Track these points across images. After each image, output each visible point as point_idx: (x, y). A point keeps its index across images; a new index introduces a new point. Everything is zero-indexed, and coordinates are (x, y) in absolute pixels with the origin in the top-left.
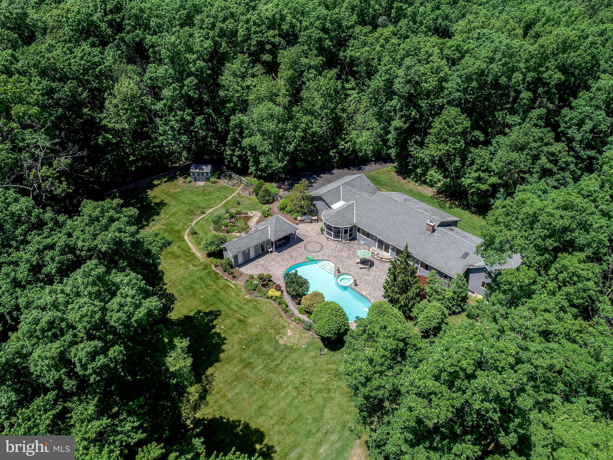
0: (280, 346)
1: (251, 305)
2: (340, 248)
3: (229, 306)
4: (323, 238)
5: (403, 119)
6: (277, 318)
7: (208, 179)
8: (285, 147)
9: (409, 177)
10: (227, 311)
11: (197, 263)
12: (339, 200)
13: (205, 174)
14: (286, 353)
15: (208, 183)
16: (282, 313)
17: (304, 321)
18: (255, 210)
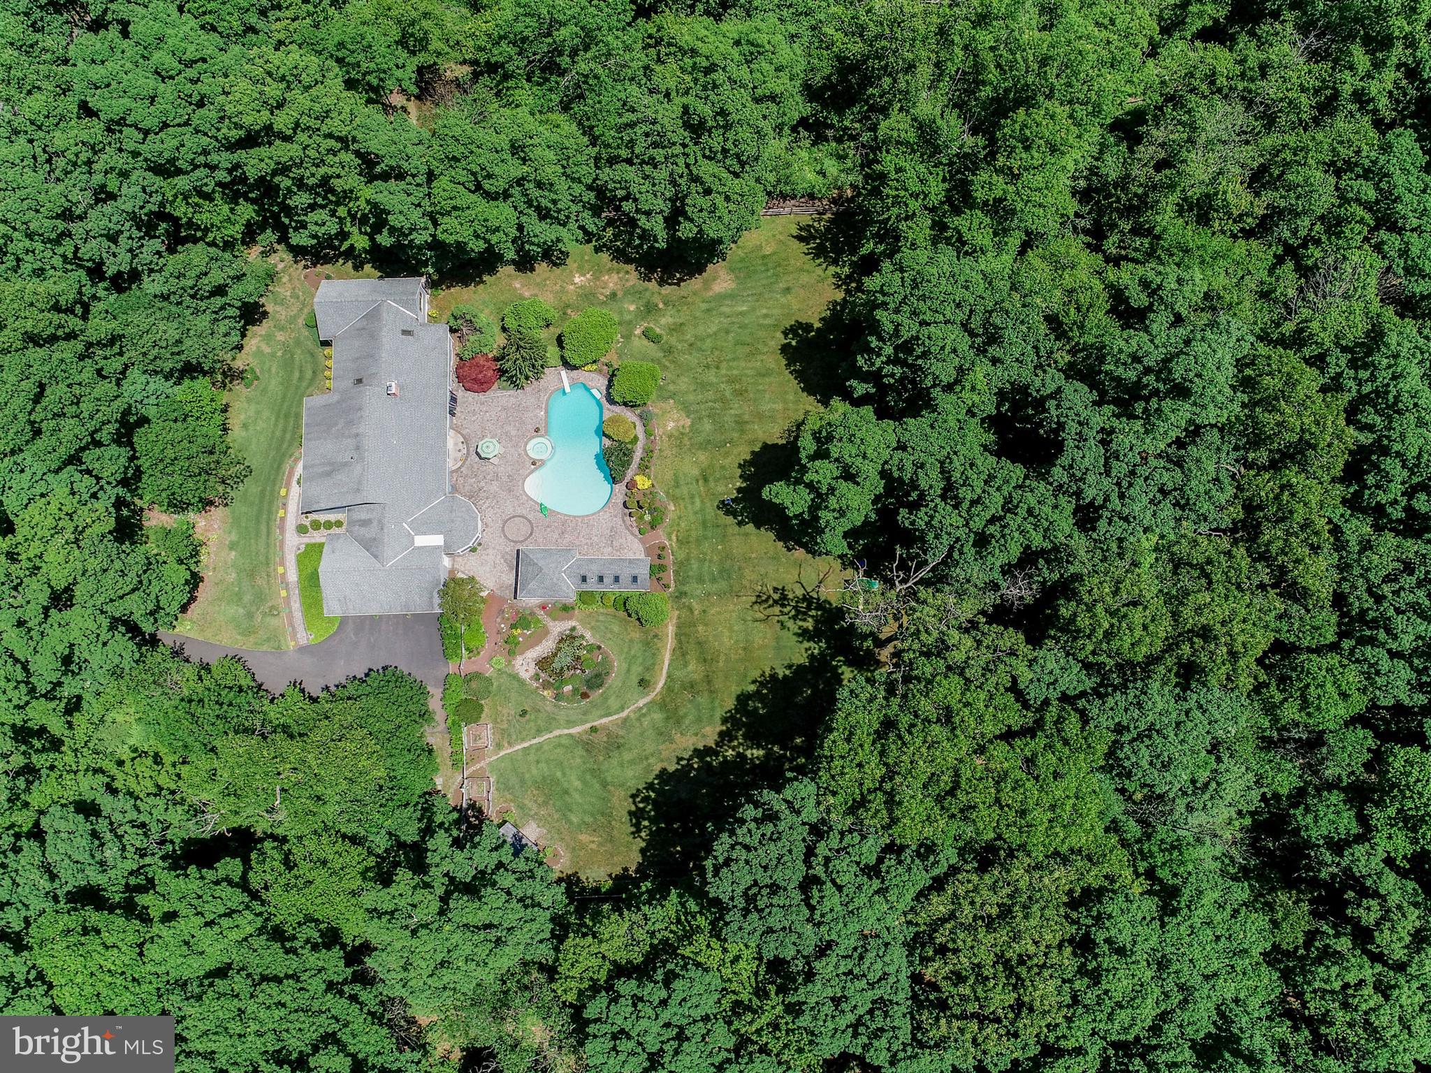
3: (702, 510)
14: (695, 407)
16: (656, 453)
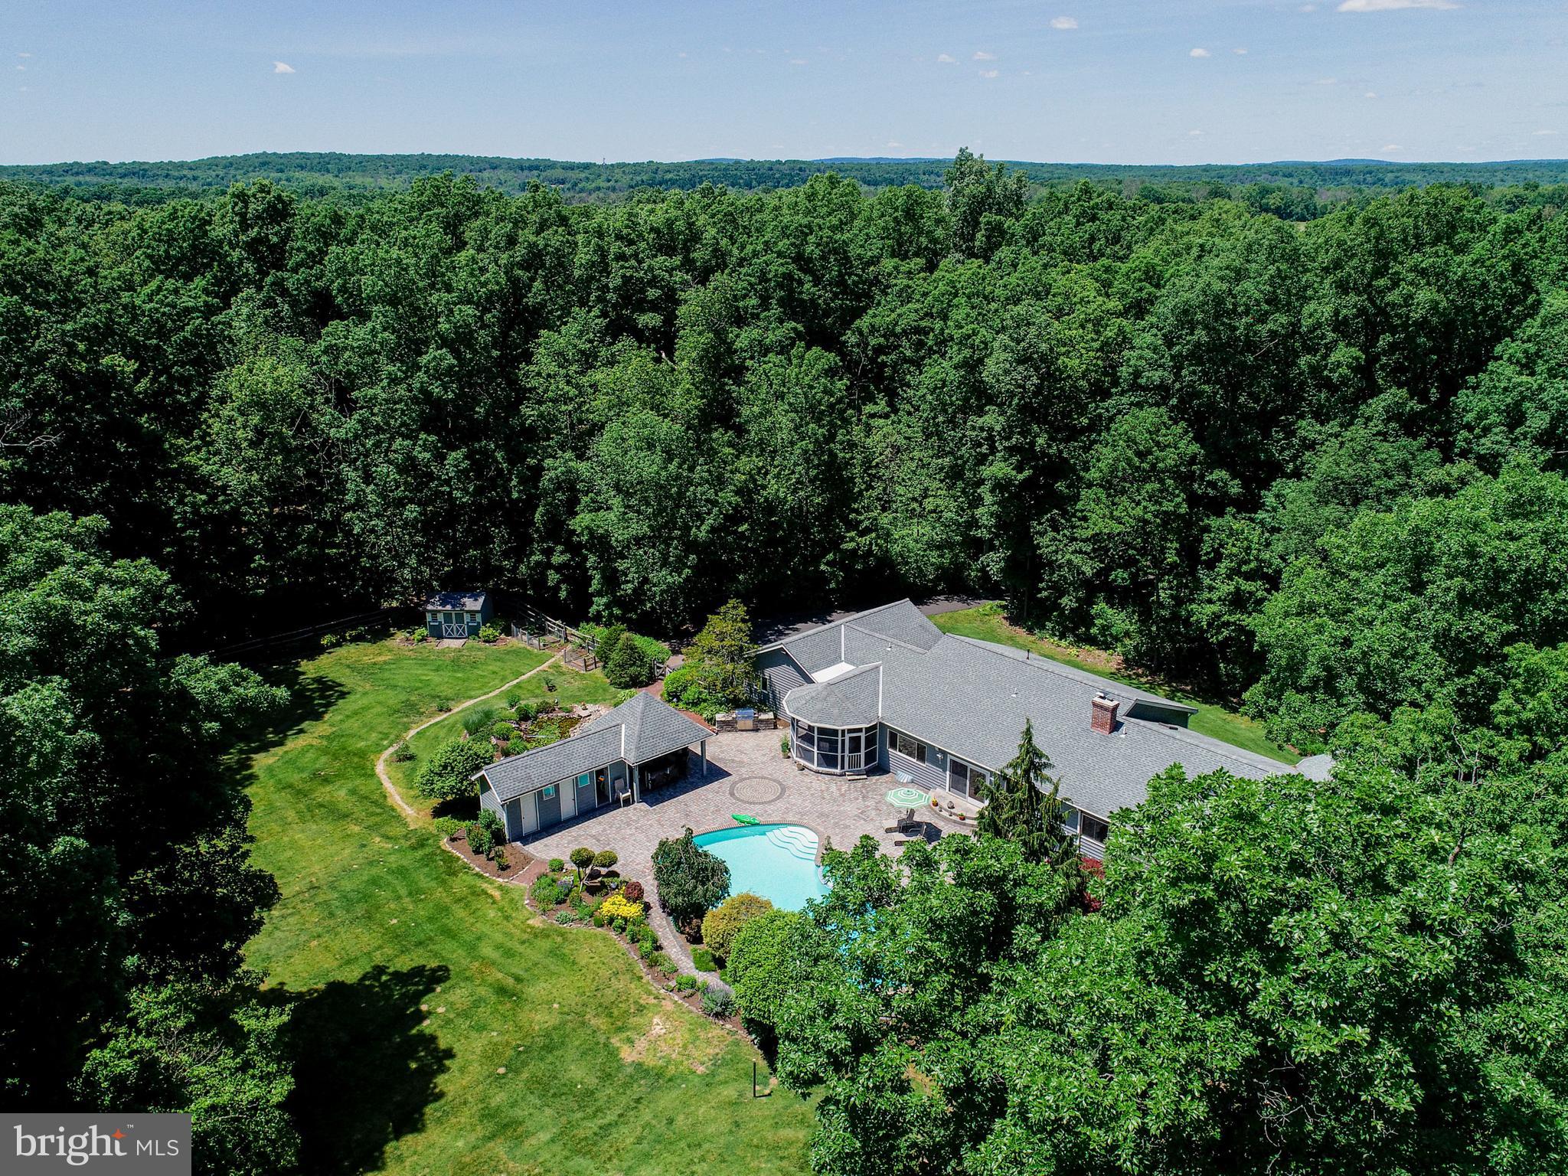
0: (620, 1067)
1: (545, 944)
2: (836, 794)
3: (472, 948)
4: (788, 770)
5: (1013, 460)
6: (619, 985)
7: (474, 632)
8: (686, 528)
9: (1043, 627)
10: (465, 962)
11: (397, 830)
12: (836, 660)
13: (467, 618)
14: (639, 1089)
15: (471, 642)
16: (641, 967)
17: (706, 990)
18: (595, 702)
